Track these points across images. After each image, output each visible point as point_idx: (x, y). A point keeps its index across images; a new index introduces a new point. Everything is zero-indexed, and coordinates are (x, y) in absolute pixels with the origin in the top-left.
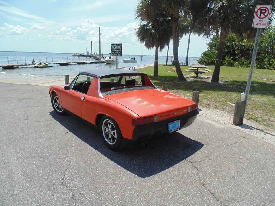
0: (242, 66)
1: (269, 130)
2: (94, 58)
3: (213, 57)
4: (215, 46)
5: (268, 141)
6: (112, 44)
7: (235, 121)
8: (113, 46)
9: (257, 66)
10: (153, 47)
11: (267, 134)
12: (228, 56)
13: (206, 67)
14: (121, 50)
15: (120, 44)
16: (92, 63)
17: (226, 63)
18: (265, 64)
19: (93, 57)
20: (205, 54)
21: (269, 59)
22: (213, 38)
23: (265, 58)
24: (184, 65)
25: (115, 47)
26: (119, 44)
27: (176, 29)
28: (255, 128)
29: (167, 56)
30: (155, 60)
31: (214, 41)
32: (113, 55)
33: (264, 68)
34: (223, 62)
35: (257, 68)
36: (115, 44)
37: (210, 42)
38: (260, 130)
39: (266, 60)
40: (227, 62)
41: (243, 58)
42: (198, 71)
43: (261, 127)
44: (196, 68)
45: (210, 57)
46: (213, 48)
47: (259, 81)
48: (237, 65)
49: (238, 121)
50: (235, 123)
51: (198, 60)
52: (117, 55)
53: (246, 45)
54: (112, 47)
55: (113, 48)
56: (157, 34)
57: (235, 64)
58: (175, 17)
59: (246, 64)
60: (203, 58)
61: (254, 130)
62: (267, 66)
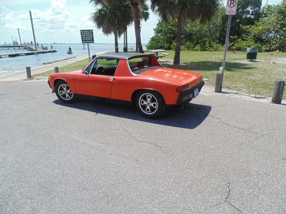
0: (188, 49)
1: (240, 93)
2: (25, 49)
3: (161, 42)
4: (161, 31)
5: (245, 99)
6: (81, 30)
7: (217, 89)
8: (83, 32)
9: (200, 49)
10: (111, 33)
11: (241, 95)
12: (174, 40)
13: (165, 51)
14: (93, 37)
15: (91, 30)
16: (27, 54)
17: (173, 48)
18: (207, 47)
19: (23, 48)
20: (153, 39)
21: (209, 42)
22: (159, 23)
23: (206, 41)
24: (135, 52)
25: (85, 33)
26: (89, 30)
27: (137, 15)
28: (231, 93)
29: (123, 43)
30: (115, 46)
31: (160, 26)
32: (84, 42)
33: (206, 50)
34: (171, 47)
35: (201, 51)
36: (85, 30)
37: (156, 28)
38: (235, 93)
39: (207, 43)
40: (175, 47)
41: (188, 42)
42: (157, 55)
43: (234, 92)
44: (156, 53)
45: (159, 42)
46: (160, 34)
47: (211, 61)
48: (184, 49)
49: (219, 90)
50: (217, 91)
51: (146, 45)
52: (88, 42)
53: (190, 30)
54: (81, 33)
55: (83, 34)
56: (116, 20)
57: (182, 48)
58: (135, 2)
59: (191, 47)
60: (152, 44)
61: (231, 94)
62: (208, 48)
